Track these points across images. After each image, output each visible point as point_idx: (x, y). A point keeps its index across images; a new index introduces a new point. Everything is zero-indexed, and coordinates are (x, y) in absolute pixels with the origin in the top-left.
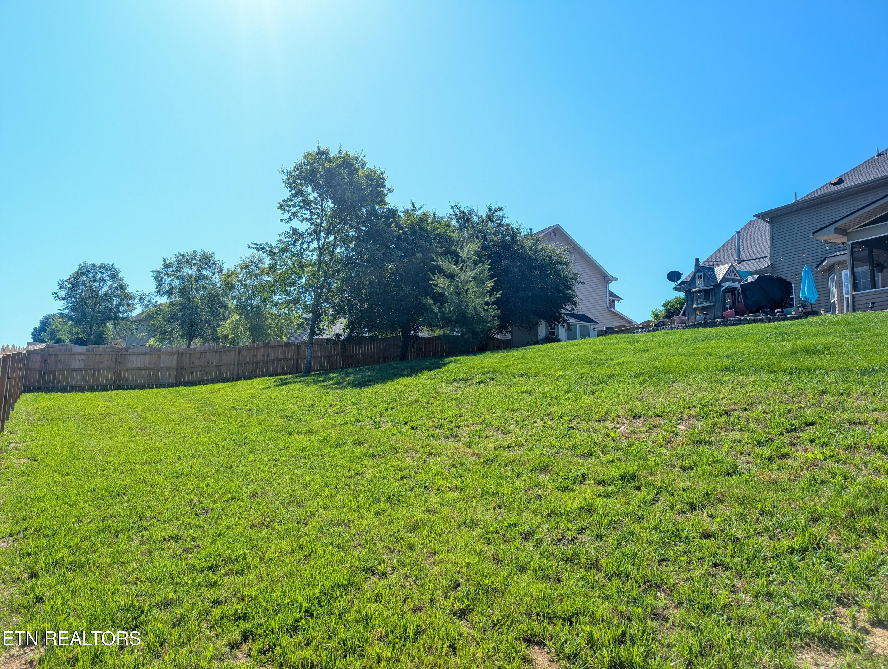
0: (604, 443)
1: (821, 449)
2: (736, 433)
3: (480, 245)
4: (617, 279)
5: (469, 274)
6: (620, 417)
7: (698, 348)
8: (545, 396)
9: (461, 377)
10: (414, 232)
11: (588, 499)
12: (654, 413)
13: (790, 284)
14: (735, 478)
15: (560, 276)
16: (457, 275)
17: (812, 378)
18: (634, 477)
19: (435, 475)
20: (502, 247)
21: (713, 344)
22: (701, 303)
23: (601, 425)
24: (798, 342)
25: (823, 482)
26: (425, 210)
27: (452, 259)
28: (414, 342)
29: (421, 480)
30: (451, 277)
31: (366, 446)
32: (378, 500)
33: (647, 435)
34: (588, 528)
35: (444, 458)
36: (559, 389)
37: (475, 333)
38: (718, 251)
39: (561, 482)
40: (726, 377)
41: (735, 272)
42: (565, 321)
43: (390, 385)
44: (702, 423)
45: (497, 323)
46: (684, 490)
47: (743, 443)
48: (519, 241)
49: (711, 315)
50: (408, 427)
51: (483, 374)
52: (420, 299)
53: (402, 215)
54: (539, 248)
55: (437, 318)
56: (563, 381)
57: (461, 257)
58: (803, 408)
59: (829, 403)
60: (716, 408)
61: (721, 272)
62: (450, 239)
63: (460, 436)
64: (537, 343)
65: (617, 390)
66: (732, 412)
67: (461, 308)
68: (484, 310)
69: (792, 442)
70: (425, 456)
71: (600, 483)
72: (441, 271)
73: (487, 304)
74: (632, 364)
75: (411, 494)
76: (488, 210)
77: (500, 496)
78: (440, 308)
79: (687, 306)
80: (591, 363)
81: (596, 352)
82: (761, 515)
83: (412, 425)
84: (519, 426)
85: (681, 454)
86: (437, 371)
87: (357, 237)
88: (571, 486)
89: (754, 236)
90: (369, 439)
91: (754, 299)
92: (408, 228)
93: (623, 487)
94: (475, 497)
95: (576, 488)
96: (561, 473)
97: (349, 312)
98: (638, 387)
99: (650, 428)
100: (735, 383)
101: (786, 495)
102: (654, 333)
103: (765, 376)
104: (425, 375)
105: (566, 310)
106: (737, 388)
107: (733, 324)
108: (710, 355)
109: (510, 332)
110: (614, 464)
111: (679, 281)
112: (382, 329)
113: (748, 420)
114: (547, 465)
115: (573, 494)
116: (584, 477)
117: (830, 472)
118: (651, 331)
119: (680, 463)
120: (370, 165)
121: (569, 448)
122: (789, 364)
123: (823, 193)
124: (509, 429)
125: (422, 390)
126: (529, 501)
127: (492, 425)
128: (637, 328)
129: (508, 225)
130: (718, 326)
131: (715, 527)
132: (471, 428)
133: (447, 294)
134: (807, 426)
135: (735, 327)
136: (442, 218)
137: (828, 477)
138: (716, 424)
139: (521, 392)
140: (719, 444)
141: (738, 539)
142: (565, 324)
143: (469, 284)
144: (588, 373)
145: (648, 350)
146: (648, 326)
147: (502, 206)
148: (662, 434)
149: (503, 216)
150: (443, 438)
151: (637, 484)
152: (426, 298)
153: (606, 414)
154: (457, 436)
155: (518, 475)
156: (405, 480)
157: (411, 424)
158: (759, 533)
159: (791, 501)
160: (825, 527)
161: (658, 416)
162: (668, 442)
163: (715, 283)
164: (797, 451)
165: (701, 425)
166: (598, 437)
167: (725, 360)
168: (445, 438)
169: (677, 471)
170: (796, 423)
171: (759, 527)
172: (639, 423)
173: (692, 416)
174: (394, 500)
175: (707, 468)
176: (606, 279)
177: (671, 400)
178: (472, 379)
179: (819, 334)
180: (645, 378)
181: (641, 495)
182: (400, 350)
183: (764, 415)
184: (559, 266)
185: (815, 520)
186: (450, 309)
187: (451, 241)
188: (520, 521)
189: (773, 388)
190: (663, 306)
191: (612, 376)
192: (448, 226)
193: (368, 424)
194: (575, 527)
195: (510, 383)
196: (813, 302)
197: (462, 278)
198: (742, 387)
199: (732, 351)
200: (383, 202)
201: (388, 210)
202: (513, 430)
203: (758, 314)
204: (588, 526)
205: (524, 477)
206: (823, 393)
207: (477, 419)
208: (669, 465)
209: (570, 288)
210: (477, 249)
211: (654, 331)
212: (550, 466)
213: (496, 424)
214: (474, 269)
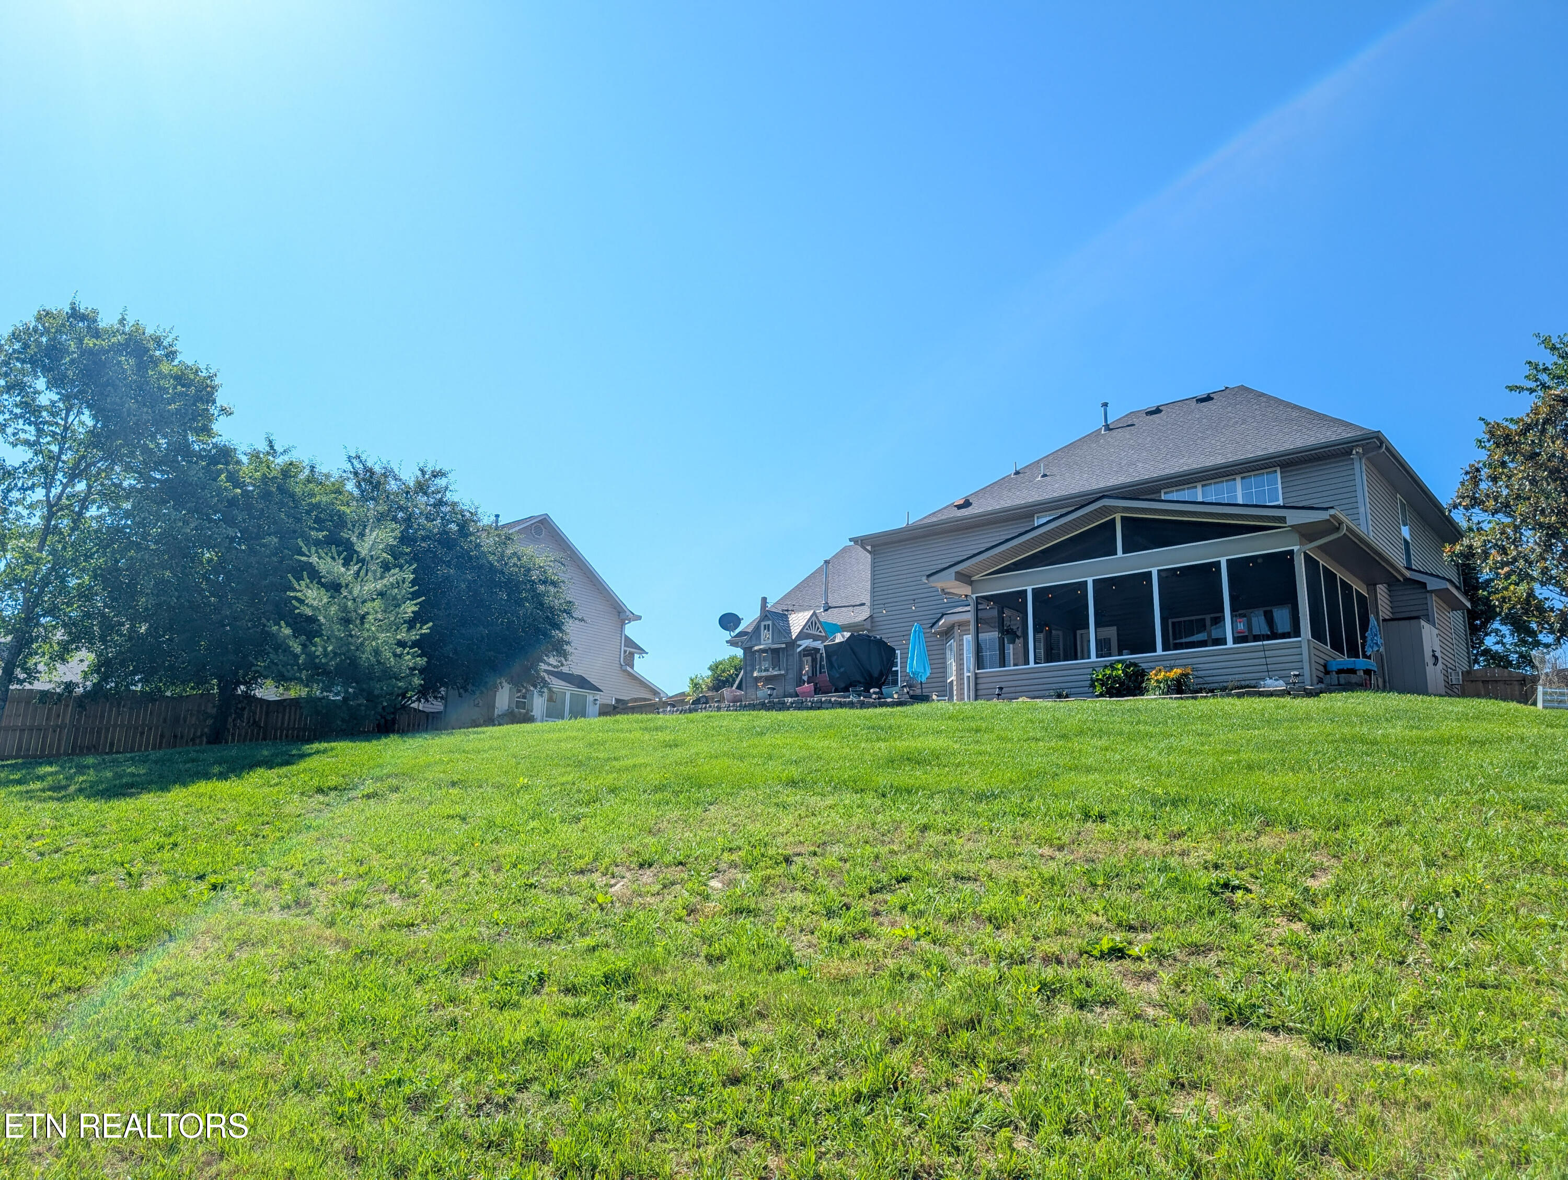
0: (585, 915)
1: (914, 922)
2: (797, 893)
3: (397, 533)
4: (639, 618)
5: (371, 586)
6: (617, 866)
7: (755, 746)
8: (491, 824)
9: (332, 784)
10: (266, 495)
11: (543, 1023)
12: (674, 858)
13: (893, 650)
14: (785, 976)
15: (542, 604)
16: (347, 585)
17: (912, 804)
18: (628, 978)
19: (249, 986)
20: (439, 542)
21: (779, 740)
22: (766, 670)
23: (583, 879)
24: (898, 743)
25: (912, 977)
26: (294, 456)
27: (339, 555)
28: (243, 709)
29: (216, 999)
30: (334, 588)
31: (101, 926)
32: (112, 1047)
33: (659, 898)
34: (536, 1079)
35: (273, 949)
36: (519, 811)
37: (372, 698)
38: (798, 588)
39: (498, 992)
40: (791, 797)
41: (818, 624)
42: (545, 684)
43: (178, 796)
44: (748, 876)
45: (417, 681)
46: (706, 998)
47: (806, 912)
48: (471, 534)
49: (779, 691)
50: (203, 886)
51: (380, 779)
52: (264, 626)
53: (245, 459)
54: (509, 552)
55: (298, 665)
56: (527, 797)
57: (357, 553)
58: (896, 853)
59: (930, 846)
60: (771, 851)
61: (798, 622)
62: (340, 516)
63: (314, 903)
64: (490, 721)
65: (618, 816)
66: (795, 859)
67: (349, 650)
68: (395, 655)
69: (876, 909)
70: (232, 946)
71: (567, 991)
72: (314, 575)
73: (401, 644)
74: (648, 769)
75: (189, 1029)
76: (419, 473)
77: (376, 1023)
78: (304, 646)
79: (745, 673)
80: (580, 764)
81: (591, 745)
82: (820, 1037)
83: (213, 881)
84: (434, 884)
85: (709, 932)
86: (284, 770)
87: (140, 491)
88: (515, 997)
89: (849, 571)
90: (111, 912)
91: (842, 670)
92: (254, 485)
93: (607, 996)
94: (326, 1030)
95: (525, 1002)
96: (500, 974)
97: (103, 639)
98: (654, 811)
99: (665, 887)
100: (804, 808)
101: (858, 1001)
102: (690, 716)
103: (849, 798)
104: (258, 776)
105: (549, 664)
106: (807, 816)
107: (811, 708)
108: (771, 759)
109: (442, 698)
110: (597, 954)
111: (737, 631)
112: (174, 676)
113: (817, 872)
114: (476, 959)
115: (517, 1014)
116: (541, 979)
117: (922, 959)
118: (685, 712)
119: (705, 950)
120: (187, 356)
121: (521, 925)
122: (883, 779)
123: (943, 517)
124: (416, 888)
125: (247, 808)
126: (432, 1031)
127: (383, 882)
128: (665, 704)
129: (454, 504)
130: (788, 709)
131: (748, 1065)
132: (340, 888)
133: (322, 620)
134: (899, 882)
135: (813, 713)
136: (328, 476)
137: (918, 968)
138: (769, 878)
139: (448, 817)
140: (770, 914)
141: (780, 1082)
142: (545, 690)
143: (369, 604)
144: (574, 784)
145: (676, 746)
146: (682, 702)
147: (446, 469)
148: (683, 895)
149: (447, 488)
150: (277, 909)
151: (631, 991)
152: (279, 625)
153: (595, 860)
154: (308, 904)
155: (419, 982)
156: (179, 1000)
157: (212, 879)
158: (814, 1069)
159: (864, 1012)
160: (908, 1053)
161: (681, 863)
162: (691, 911)
163: (788, 640)
164: (881, 924)
165: (747, 880)
166: (573, 903)
167: (793, 768)
168: (283, 908)
169: (699, 965)
170: (884, 877)
171: (814, 1060)
172: (647, 876)
173: (733, 865)
174: (147, 1042)
175: (746, 958)
176: (622, 615)
177: (705, 835)
178: (355, 788)
179: (926, 733)
180: (667, 795)
181: (635, 1010)
182: (210, 722)
183: (841, 864)
184: (542, 588)
185: (895, 1042)
186: (325, 649)
187: (341, 521)
188: (411, 1073)
189: (859, 816)
190: (710, 668)
191: (613, 790)
192: (339, 492)
193: (114, 879)
194: (513, 1078)
195: (429, 798)
196: (924, 680)
197: (356, 592)
198: (813, 814)
199: (804, 753)
200: (206, 430)
201: (215, 446)
202: (422, 890)
203: (847, 694)
204: (536, 1074)
205: (431, 984)
206: (925, 828)
207: (354, 868)
208: (688, 954)
209: (558, 626)
210: (392, 541)
211: (691, 711)
212: (483, 960)
213: (391, 879)
214: (382, 578)
